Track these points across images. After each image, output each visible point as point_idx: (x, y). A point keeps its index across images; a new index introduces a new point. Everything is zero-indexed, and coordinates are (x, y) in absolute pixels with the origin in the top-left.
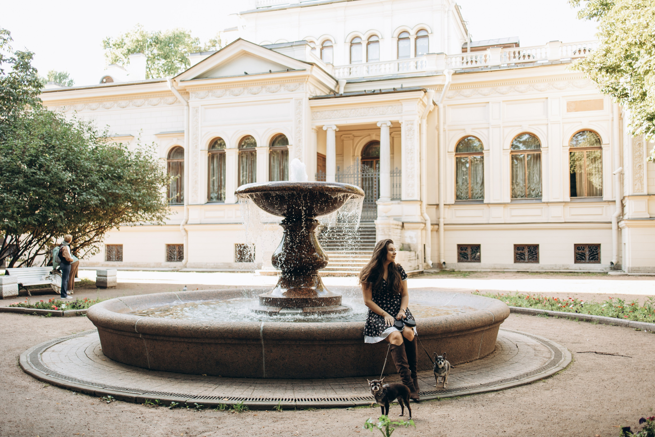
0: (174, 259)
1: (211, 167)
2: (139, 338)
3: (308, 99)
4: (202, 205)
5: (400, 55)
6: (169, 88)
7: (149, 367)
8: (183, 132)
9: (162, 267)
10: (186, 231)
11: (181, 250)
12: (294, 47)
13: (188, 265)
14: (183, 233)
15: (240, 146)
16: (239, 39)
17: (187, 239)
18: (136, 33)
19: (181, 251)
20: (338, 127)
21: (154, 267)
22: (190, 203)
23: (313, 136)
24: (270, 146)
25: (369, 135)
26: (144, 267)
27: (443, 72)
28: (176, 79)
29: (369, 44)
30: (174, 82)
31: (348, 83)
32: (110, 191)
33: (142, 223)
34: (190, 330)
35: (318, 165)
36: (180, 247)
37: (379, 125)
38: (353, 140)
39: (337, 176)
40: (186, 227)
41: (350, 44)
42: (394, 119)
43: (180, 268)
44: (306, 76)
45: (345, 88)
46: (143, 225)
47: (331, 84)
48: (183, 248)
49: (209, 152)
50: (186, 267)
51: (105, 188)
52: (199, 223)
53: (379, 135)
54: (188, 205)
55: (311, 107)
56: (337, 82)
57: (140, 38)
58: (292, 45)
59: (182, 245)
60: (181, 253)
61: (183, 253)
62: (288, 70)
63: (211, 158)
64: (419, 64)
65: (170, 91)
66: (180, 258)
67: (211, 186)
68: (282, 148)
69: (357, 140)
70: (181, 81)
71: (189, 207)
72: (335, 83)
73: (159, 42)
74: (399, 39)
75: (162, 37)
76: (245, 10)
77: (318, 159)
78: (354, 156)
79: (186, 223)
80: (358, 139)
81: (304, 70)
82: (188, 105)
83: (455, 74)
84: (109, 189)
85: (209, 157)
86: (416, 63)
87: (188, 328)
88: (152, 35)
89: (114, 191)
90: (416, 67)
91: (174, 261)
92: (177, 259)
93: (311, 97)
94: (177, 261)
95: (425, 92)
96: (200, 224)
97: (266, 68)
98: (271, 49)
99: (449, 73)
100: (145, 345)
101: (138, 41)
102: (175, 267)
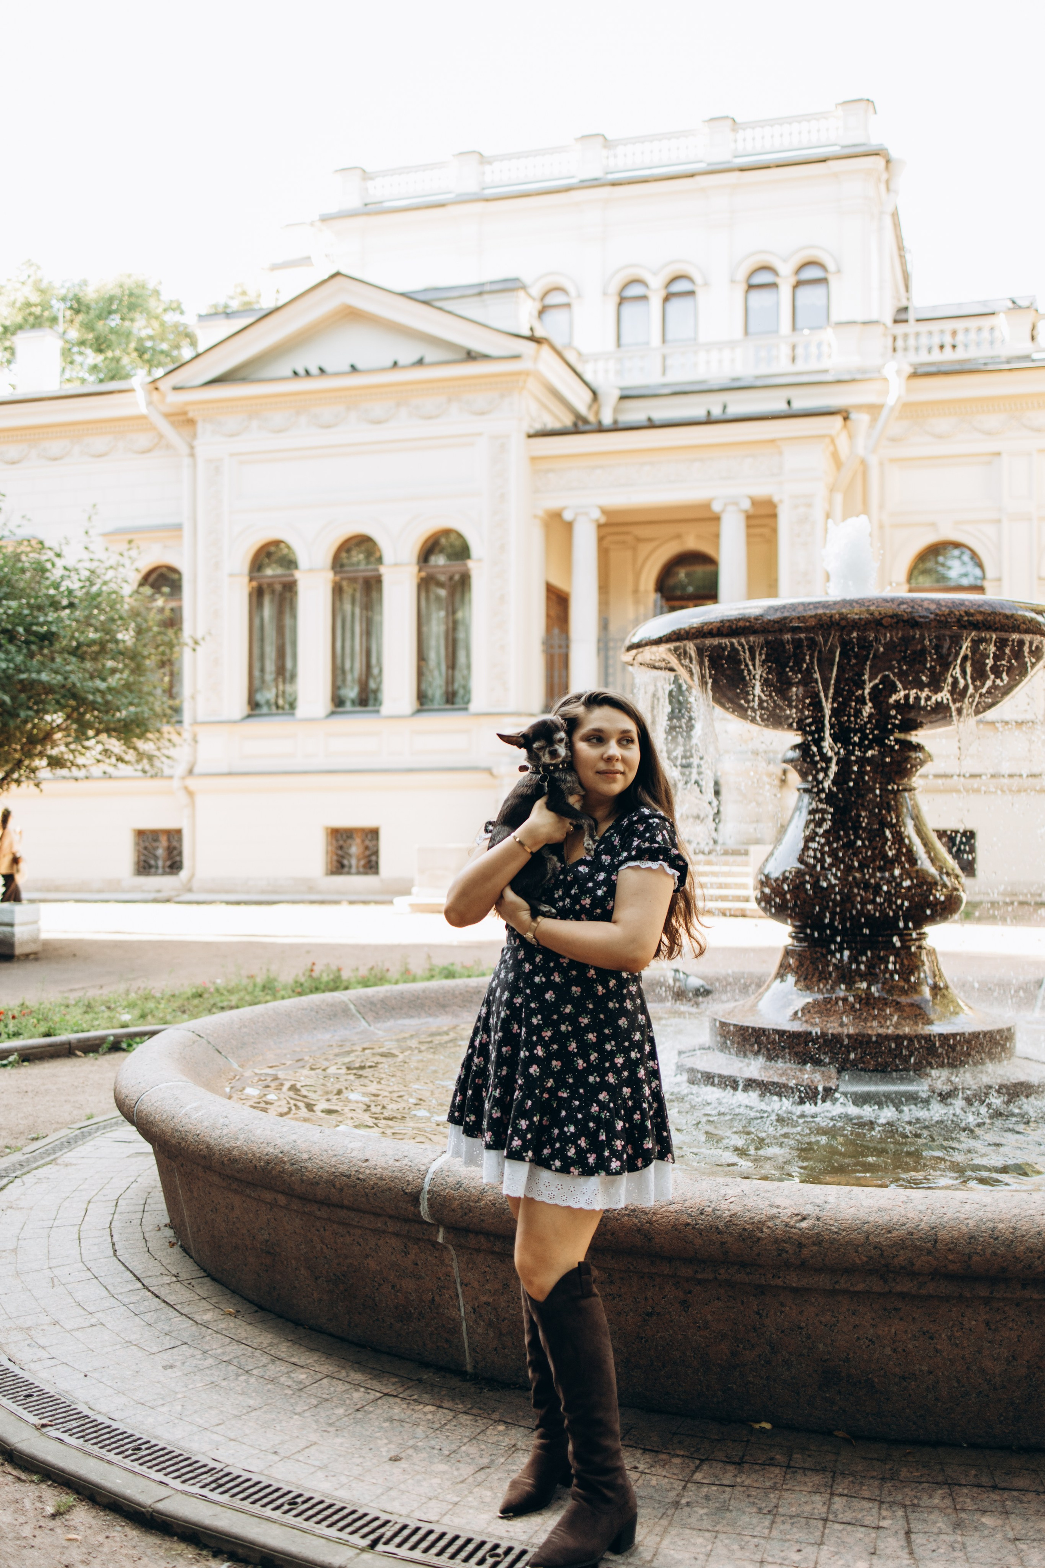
0: (157, 867)
1: (257, 622)
2: (435, 1244)
3: (523, 436)
4: (235, 722)
5: (751, 329)
6: (143, 409)
7: (469, 1368)
8: (178, 527)
9: (124, 891)
10: (190, 794)
11: (175, 844)
12: (486, 297)
13: (195, 884)
14: (183, 798)
15: (337, 564)
16: (337, 274)
17: (193, 817)
18: (23, 283)
19: (175, 848)
20: (604, 512)
21: (100, 891)
22: (200, 718)
23: (537, 534)
24: (418, 563)
25: (678, 536)
26: (74, 891)
27: (879, 371)
28: (160, 384)
29: (667, 299)
30: (155, 393)
31: (623, 398)
32: (23, 676)
33: (110, 770)
34: (719, 1232)
35: (548, 616)
36: (174, 836)
37: (716, 507)
38: (634, 549)
39: (602, 645)
40: (191, 783)
41: (616, 299)
42: (761, 491)
43: (173, 893)
44: (519, 373)
45: (616, 410)
46: (110, 777)
47: (580, 400)
48: (180, 840)
49: (251, 580)
50: (190, 890)
51: (8, 668)
52: (225, 769)
53: (716, 537)
54: (195, 723)
55: (534, 459)
56: (594, 393)
57: (35, 298)
58: (480, 291)
59: (179, 832)
60: (175, 852)
61: (180, 854)
62: (471, 356)
63: (258, 595)
64: (800, 351)
65: (143, 417)
66: (171, 867)
67: (257, 673)
68: (456, 567)
69: (644, 549)
70: (175, 389)
71: (199, 729)
72: (587, 396)
73: (83, 309)
74: (751, 287)
75: (90, 294)
76: (333, 209)
77: (548, 598)
78: (636, 591)
79: (191, 772)
80: (649, 546)
81: (517, 357)
82: (192, 455)
83: (915, 375)
84: (19, 670)
85: (250, 595)
86: (794, 348)
87: (702, 1222)
88: (63, 292)
89: (34, 676)
90: (794, 359)
91: (156, 874)
92: (164, 867)
93: (532, 431)
94: (164, 873)
95: (846, 419)
96: (230, 774)
97: (407, 353)
98: (426, 303)
99: (898, 372)
100: (455, 1271)
101: (29, 305)
102: (159, 891)
